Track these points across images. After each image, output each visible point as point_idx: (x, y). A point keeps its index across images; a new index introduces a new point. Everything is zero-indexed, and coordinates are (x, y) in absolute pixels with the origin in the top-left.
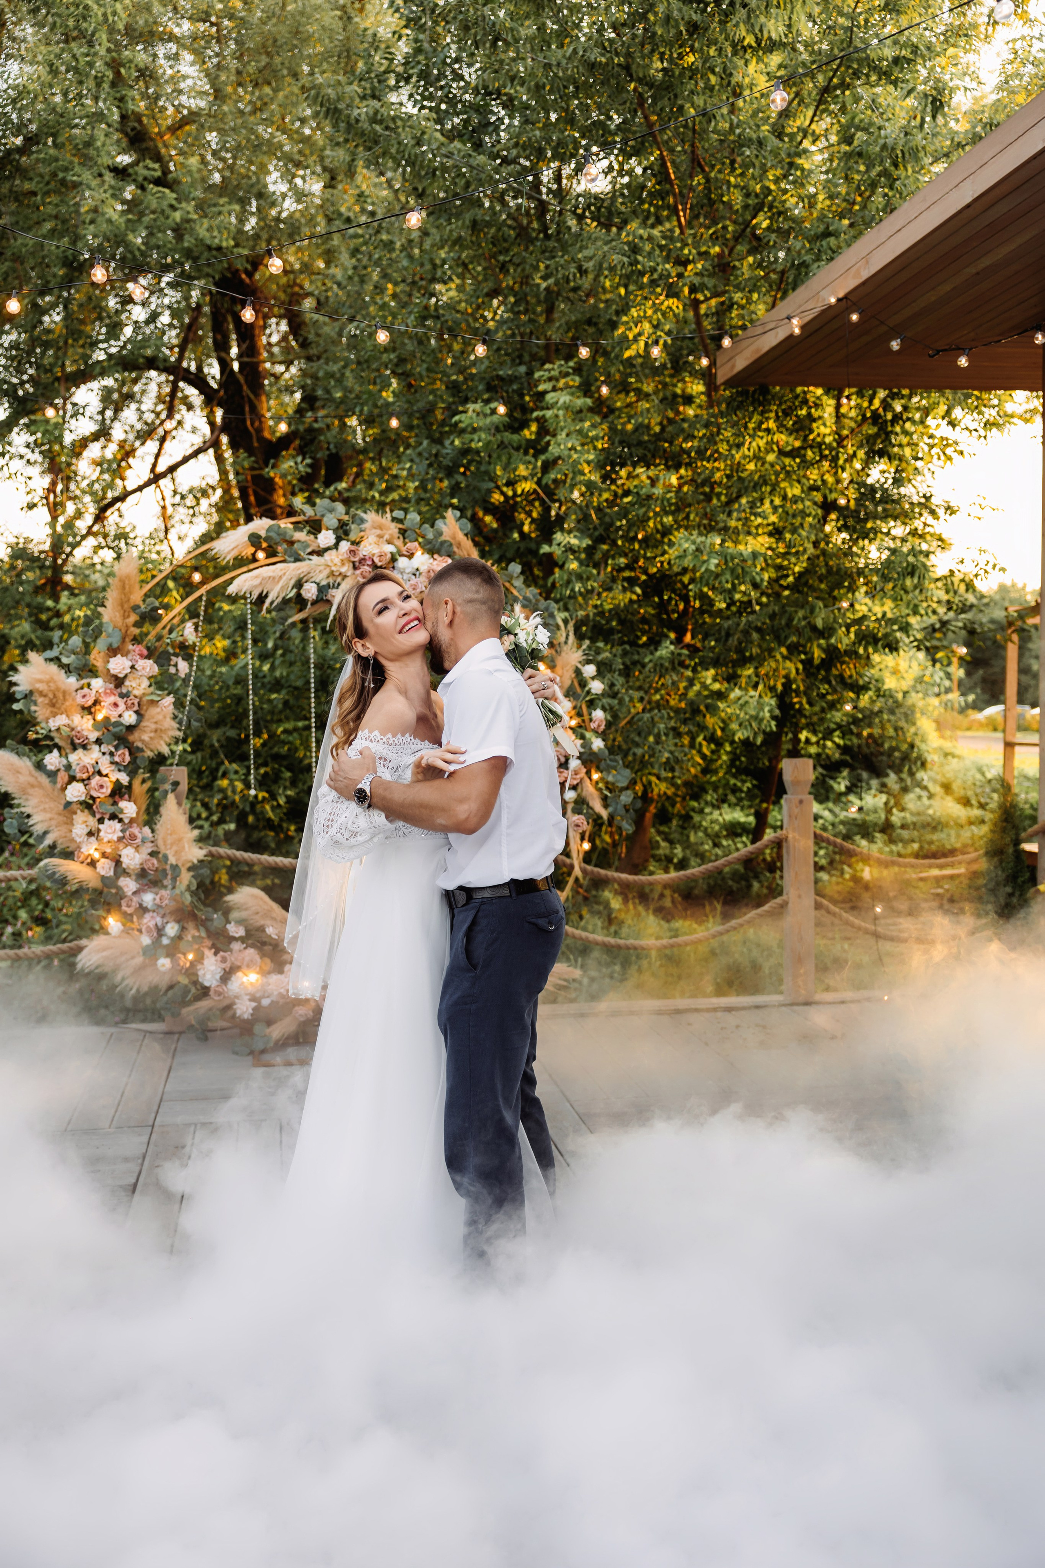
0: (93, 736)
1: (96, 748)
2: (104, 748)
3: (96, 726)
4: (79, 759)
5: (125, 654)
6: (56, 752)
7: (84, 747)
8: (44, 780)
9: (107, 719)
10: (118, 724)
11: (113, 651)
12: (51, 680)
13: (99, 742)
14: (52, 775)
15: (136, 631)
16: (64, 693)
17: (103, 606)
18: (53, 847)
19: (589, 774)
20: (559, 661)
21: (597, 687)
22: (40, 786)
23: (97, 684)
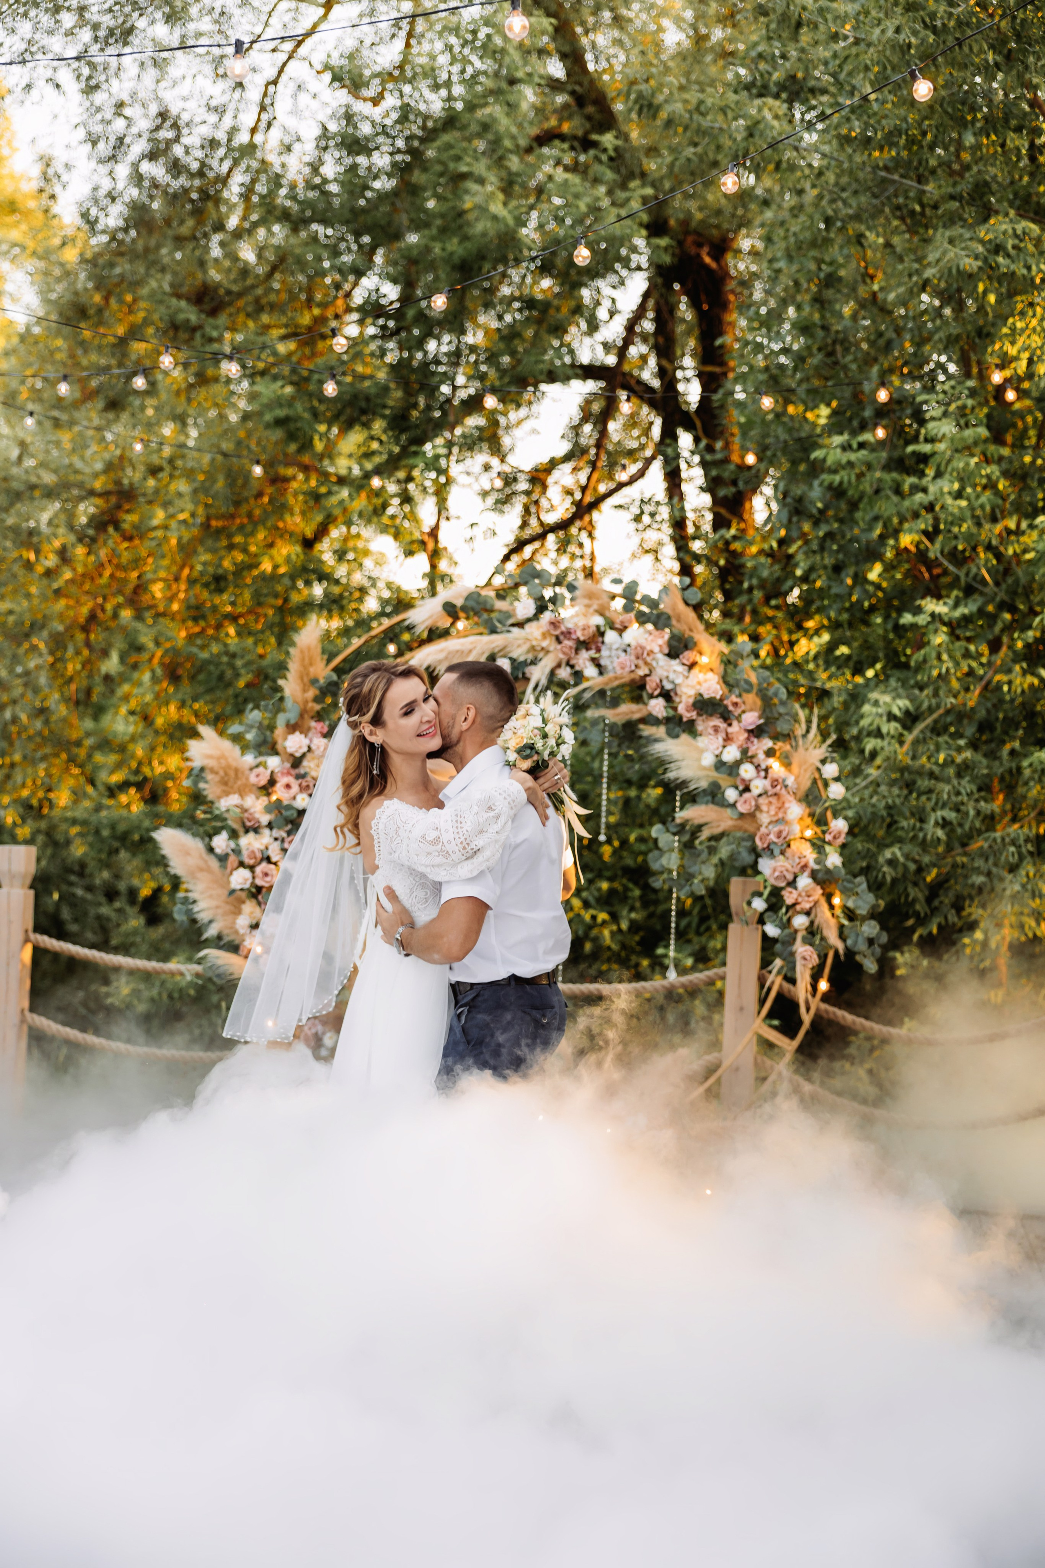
0: (265, 819)
1: (267, 832)
2: (276, 833)
3: (268, 809)
4: (250, 843)
5: (305, 732)
6: (224, 835)
7: (256, 830)
8: (214, 863)
9: (279, 801)
10: (289, 807)
11: (292, 728)
12: (222, 757)
13: (270, 826)
14: (223, 859)
15: (318, 707)
16: (237, 771)
17: (285, 677)
18: (219, 937)
19: (829, 897)
20: (796, 759)
21: (837, 791)
22: (209, 870)
23: (274, 762)
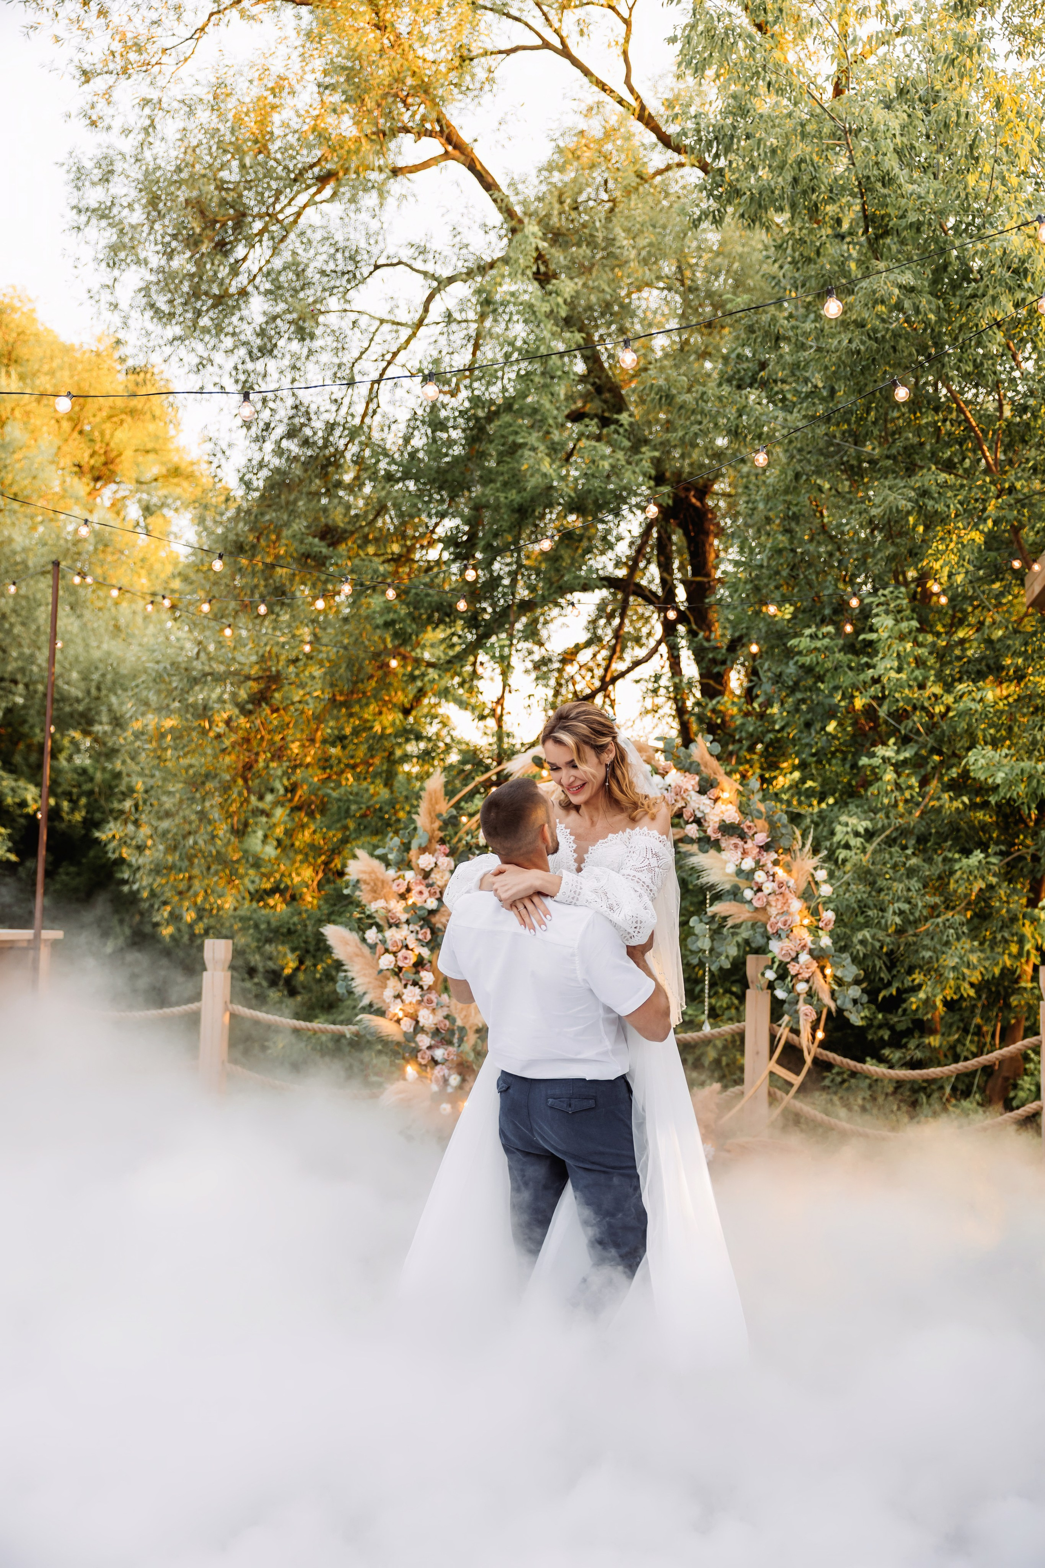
0: (404, 917)
1: (405, 926)
2: (412, 927)
3: (406, 910)
4: (393, 935)
5: (433, 853)
6: (374, 929)
7: (397, 926)
8: (366, 951)
9: (414, 904)
10: (422, 908)
11: (423, 850)
12: (373, 872)
13: (408, 922)
14: (373, 947)
15: (441, 834)
16: (383, 882)
17: (417, 813)
18: (371, 1005)
19: (822, 969)
20: (795, 867)
21: (826, 890)
22: (363, 956)
23: (410, 875)
